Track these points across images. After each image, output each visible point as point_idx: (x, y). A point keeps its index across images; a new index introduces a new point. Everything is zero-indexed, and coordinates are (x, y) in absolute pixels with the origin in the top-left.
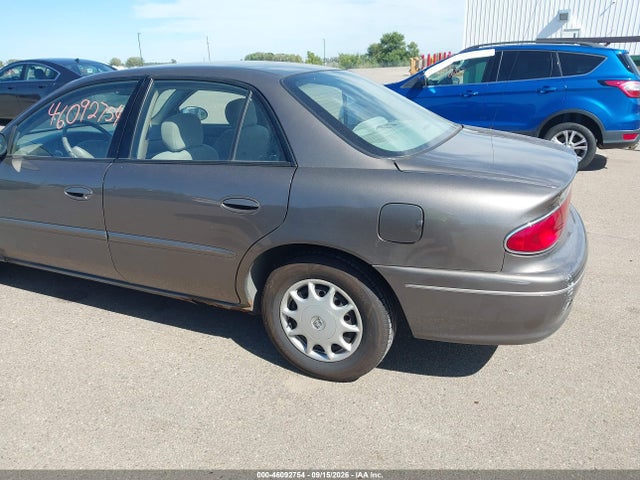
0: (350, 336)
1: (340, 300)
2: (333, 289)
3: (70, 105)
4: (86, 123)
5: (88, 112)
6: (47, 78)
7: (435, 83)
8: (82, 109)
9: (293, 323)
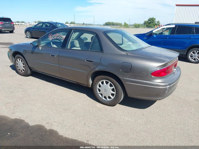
0: (113, 95)
1: (111, 86)
2: (110, 83)
3: (54, 35)
4: (57, 39)
5: (58, 37)
6: (48, 27)
7: (156, 34)
8: (56, 36)
9: (99, 90)
